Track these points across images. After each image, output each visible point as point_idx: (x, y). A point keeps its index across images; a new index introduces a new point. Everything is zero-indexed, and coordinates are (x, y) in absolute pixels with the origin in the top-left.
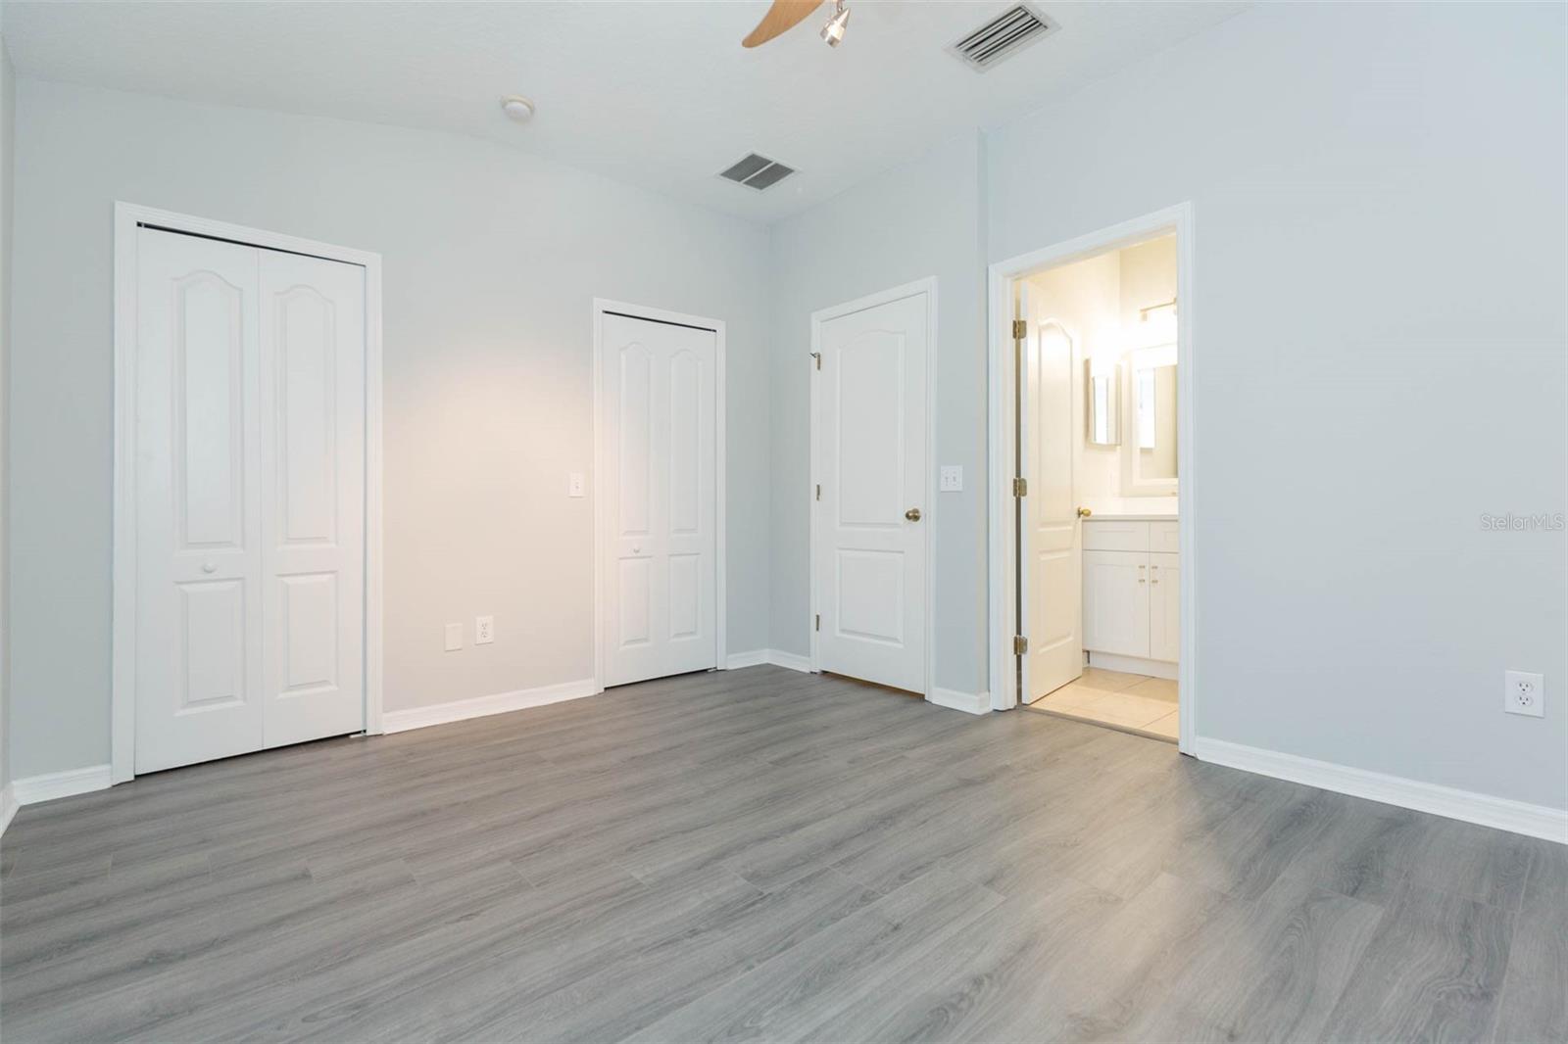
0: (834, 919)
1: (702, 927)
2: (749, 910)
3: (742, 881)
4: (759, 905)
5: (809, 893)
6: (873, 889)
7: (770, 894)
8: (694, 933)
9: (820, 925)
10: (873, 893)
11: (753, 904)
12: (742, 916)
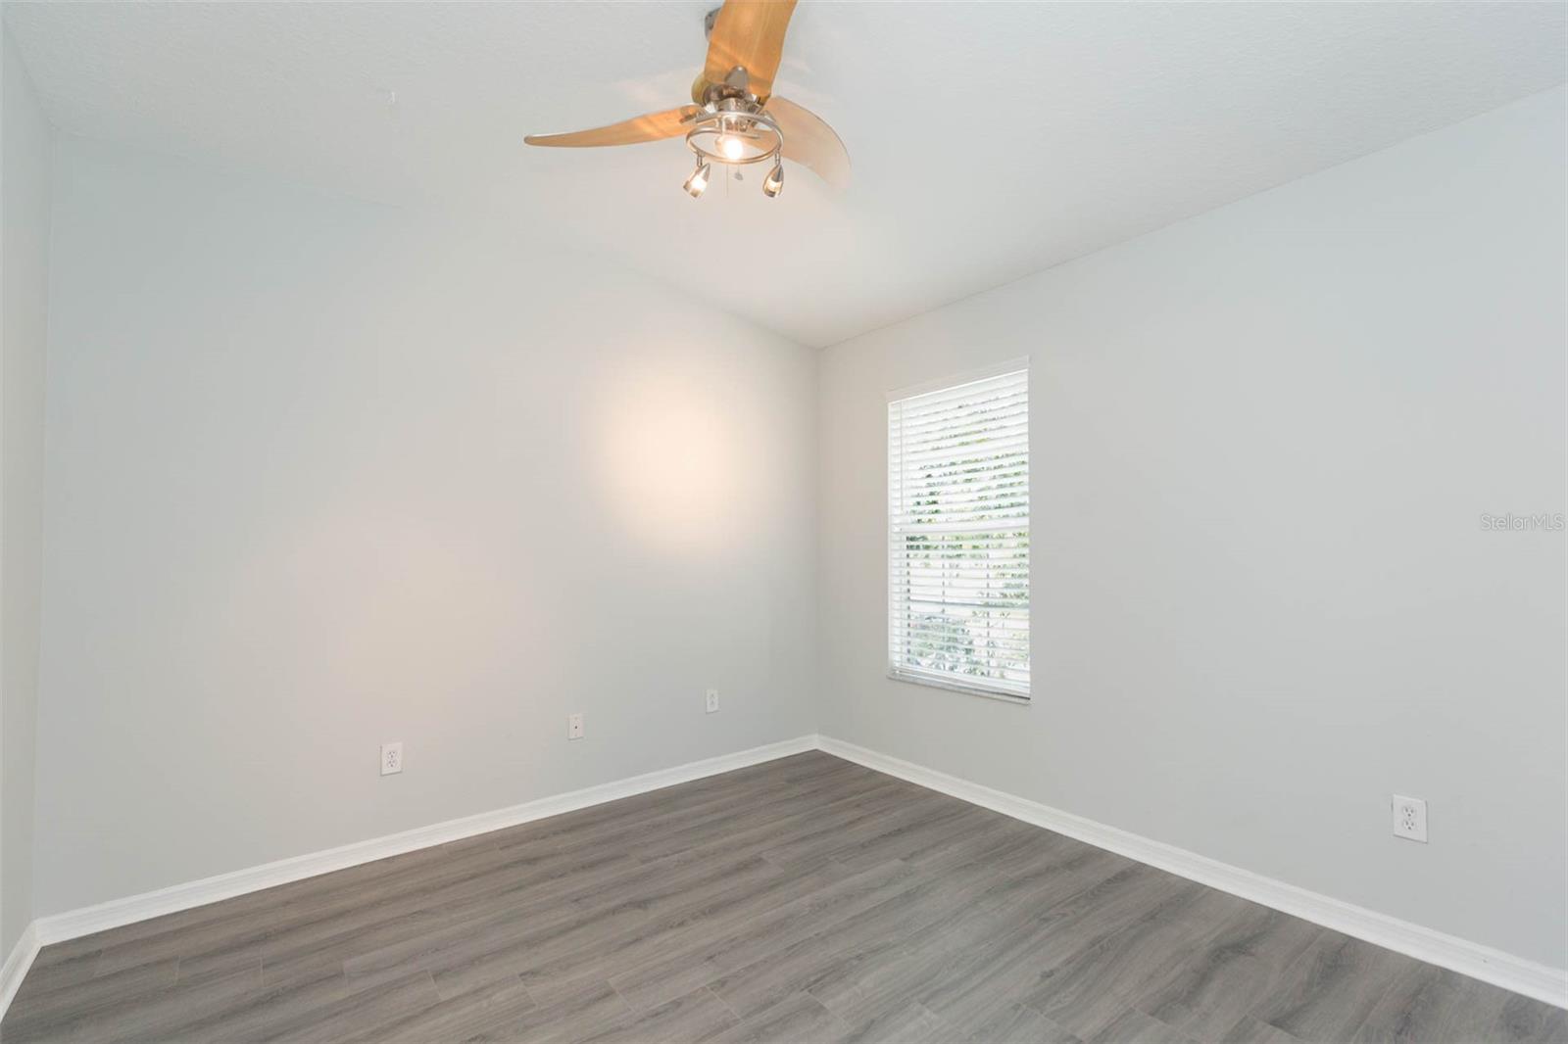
0: (753, 966)
1: (855, 962)
2: (819, 975)
3: (828, 1004)
4: (812, 979)
5: (770, 989)
6: (712, 992)
7: (803, 990)
8: (859, 957)
9: (765, 962)
10: (712, 989)
11: (816, 981)
12: (825, 970)
